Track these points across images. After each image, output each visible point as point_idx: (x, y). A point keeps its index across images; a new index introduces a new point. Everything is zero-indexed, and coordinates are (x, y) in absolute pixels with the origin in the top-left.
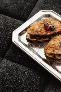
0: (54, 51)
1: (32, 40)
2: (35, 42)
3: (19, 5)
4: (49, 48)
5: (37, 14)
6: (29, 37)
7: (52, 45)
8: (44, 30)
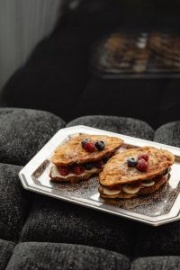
0: (120, 178)
1: (66, 177)
2: (72, 180)
3: (27, 140)
4: (108, 177)
5: (53, 138)
6: (56, 174)
7: (113, 170)
8: (84, 154)
